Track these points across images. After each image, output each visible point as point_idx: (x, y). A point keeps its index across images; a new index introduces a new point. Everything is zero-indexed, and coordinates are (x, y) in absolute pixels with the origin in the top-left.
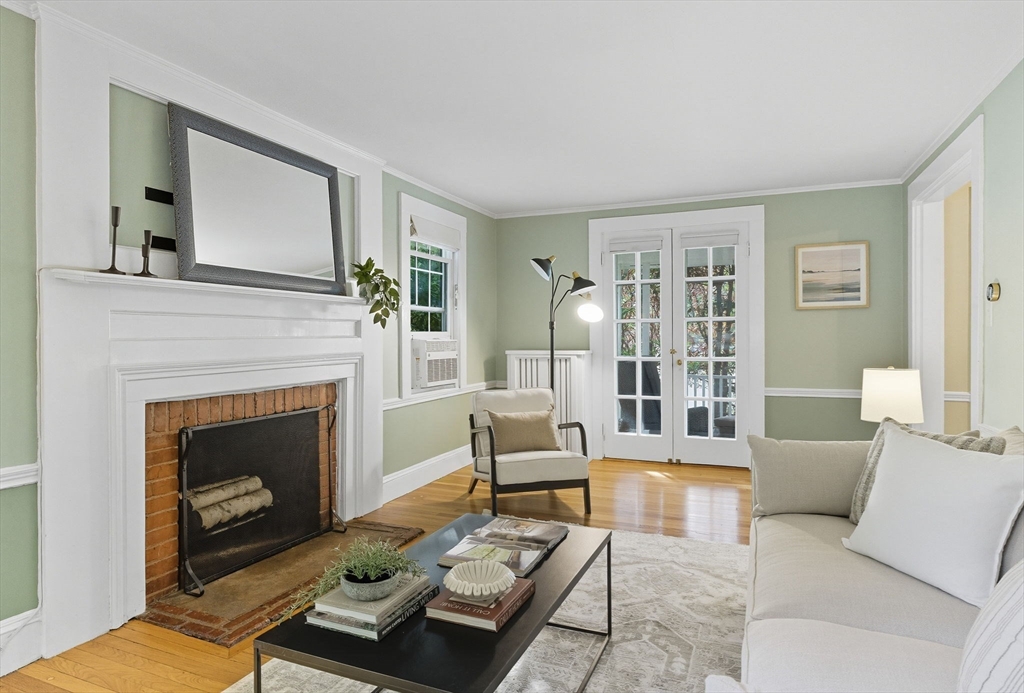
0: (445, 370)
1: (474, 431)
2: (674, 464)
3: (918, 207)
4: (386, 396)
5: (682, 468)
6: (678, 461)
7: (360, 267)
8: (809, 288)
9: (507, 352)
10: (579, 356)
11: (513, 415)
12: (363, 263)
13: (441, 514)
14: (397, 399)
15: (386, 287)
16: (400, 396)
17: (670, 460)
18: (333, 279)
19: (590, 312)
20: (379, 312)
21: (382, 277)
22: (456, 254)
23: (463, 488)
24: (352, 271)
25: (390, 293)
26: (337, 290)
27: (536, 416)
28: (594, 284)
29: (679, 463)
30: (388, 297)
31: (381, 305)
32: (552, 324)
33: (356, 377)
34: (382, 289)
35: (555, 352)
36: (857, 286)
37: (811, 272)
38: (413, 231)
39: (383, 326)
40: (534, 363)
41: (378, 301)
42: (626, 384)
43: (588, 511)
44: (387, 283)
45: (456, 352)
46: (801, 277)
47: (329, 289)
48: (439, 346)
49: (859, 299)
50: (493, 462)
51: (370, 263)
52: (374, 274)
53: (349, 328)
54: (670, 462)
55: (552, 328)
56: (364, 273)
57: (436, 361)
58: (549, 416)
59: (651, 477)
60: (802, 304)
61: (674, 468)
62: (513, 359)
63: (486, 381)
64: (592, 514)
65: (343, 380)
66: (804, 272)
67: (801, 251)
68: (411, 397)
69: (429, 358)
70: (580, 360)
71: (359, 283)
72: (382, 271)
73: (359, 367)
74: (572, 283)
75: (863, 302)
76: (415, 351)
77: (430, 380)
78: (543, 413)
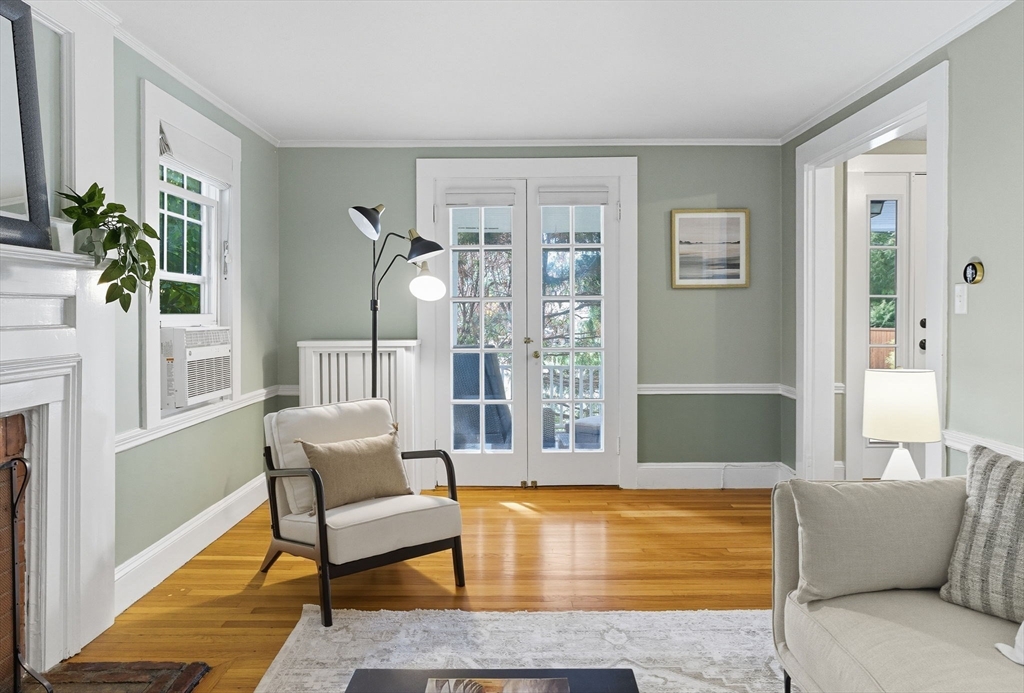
0: (211, 375)
1: (273, 474)
2: (529, 489)
3: (811, 173)
4: (121, 426)
5: (540, 493)
6: (534, 483)
7: (77, 199)
8: (688, 262)
9: (300, 344)
10: (407, 348)
11: (339, 445)
12: (82, 191)
13: (227, 624)
14: (138, 430)
15: (129, 237)
16: (142, 424)
17: (524, 483)
18: (26, 217)
19: (428, 287)
20: (118, 281)
21: (122, 219)
22: (227, 194)
23: (250, 564)
24: (58, 204)
25: (137, 246)
26: (33, 238)
27: (376, 445)
28: (440, 248)
29: (535, 487)
30: (135, 254)
31: (122, 269)
32: (374, 303)
33: (65, 402)
34: (123, 240)
35: (379, 343)
36: (736, 262)
37: (689, 243)
38: (165, 147)
39: (126, 306)
40: (342, 360)
41: (115, 263)
42: (465, 383)
43: (460, 582)
44: (131, 229)
45: (228, 347)
46: (678, 249)
47: (16, 234)
48: (203, 338)
49: (737, 276)
50: (323, 528)
51: (95, 193)
52: (105, 214)
53: (51, 311)
54: (524, 486)
55: (374, 310)
56: (86, 210)
57: (200, 361)
58: (393, 443)
59: (511, 511)
60: (679, 282)
61: (531, 493)
62: (309, 353)
63: (265, 387)
64: (467, 586)
65: (41, 410)
66: (681, 242)
67: (678, 217)
68: (160, 424)
69: (189, 359)
70: (409, 354)
71: (76, 229)
72: (121, 208)
73: (73, 380)
74: (407, 246)
75: (742, 281)
76: (166, 349)
77: (192, 395)
78: (383, 438)
